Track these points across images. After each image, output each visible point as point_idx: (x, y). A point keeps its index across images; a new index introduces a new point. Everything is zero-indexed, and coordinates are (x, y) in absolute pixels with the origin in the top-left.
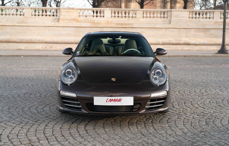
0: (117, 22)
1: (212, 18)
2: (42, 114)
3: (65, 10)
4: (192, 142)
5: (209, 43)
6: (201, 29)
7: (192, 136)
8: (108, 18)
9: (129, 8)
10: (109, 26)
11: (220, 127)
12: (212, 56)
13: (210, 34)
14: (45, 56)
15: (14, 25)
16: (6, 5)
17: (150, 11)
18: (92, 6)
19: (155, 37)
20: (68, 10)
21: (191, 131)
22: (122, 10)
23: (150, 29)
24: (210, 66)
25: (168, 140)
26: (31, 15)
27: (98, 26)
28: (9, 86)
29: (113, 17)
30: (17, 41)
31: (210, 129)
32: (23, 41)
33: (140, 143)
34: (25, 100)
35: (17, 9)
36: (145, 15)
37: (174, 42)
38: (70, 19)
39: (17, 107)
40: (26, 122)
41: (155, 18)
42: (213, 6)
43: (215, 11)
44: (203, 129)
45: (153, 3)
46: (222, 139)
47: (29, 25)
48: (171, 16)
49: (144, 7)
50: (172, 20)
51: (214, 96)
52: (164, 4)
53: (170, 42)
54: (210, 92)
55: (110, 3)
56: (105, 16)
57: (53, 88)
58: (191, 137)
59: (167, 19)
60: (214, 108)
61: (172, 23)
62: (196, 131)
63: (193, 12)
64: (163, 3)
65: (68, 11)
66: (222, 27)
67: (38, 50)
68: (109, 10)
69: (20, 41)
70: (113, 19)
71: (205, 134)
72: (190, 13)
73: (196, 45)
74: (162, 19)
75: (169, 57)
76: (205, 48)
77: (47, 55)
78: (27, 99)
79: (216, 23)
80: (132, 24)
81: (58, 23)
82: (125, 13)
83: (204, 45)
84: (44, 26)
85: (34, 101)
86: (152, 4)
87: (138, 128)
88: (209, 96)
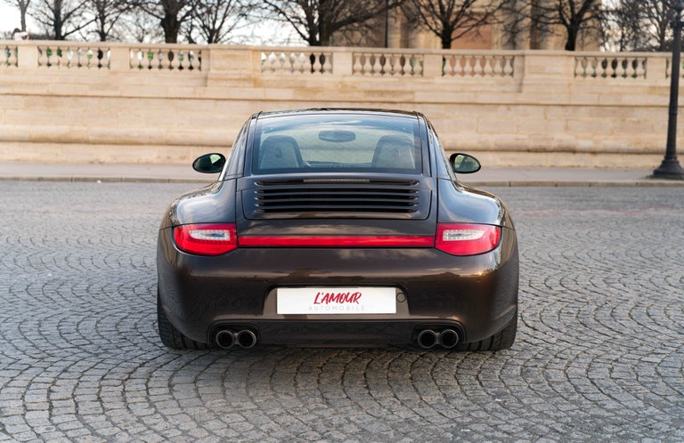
0: (368, 87)
1: (641, 75)
2: (69, 339)
3: (223, 53)
4: (458, 424)
5: (633, 147)
6: (608, 108)
7: (466, 406)
8: (344, 76)
9: (412, 47)
10: (347, 96)
11: (558, 383)
12: (637, 184)
13: (634, 122)
14: (163, 181)
15: (80, 94)
16: (67, 37)
17: (463, 56)
18: (307, 43)
19: (477, 131)
20: (230, 52)
21: (468, 393)
22: (393, 54)
23: (463, 106)
24: (610, 213)
25: (390, 417)
26: (129, 67)
27: (313, 99)
28: (15, 260)
29: (358, 73)
30: (91, 138)
31: (525, 388)
32: (105, 139)
33: (307, 425)
34: (40, 301)
35: (101, 49)
36: (448, 67)
37: (532, 144)
38: (237, 77)
39: (8, 319)
40: (11, 361)
41: (477, 76)
42: (655, 43)
43: (652, 57)
44: (507, 387)
45: (478, 33)
46: (549, 417)
47: (124, 95)
48: (522, 70)
49: (453, 43)
50: (525, 82)
51: (580, 295)
52: (509, 36)
53: (519, 143)
54: (572, 286)
55: (358, 35)
56: (334, 71)
57: (134, 267)
58: (461, 409)
59: (510, 77)
60: (564, 330)
61: (525, 89)
62: (484, 393)
63: (596, 57)
64: (506, 35)
65: (231, 56)
66: (667, 101)
67: (148, 164)
68: (347, 52)
69: (97, 138)
70: (358, 78)
71: (505, 402)
72: (576, 60)
73: (594, 153)
74: (498, 77)
75: (510, 185)
76: (619, 160)
77: (167, 178)
78: (48, 297)
79: (653, 89)
80: (412, 92)
81: (203, 88)
82: (403, 62)
83: (618, 152)
84: (165, 96)
85: (63, 303)
86: (476, 36)
87: (321, 381)
88: (565, 295)
